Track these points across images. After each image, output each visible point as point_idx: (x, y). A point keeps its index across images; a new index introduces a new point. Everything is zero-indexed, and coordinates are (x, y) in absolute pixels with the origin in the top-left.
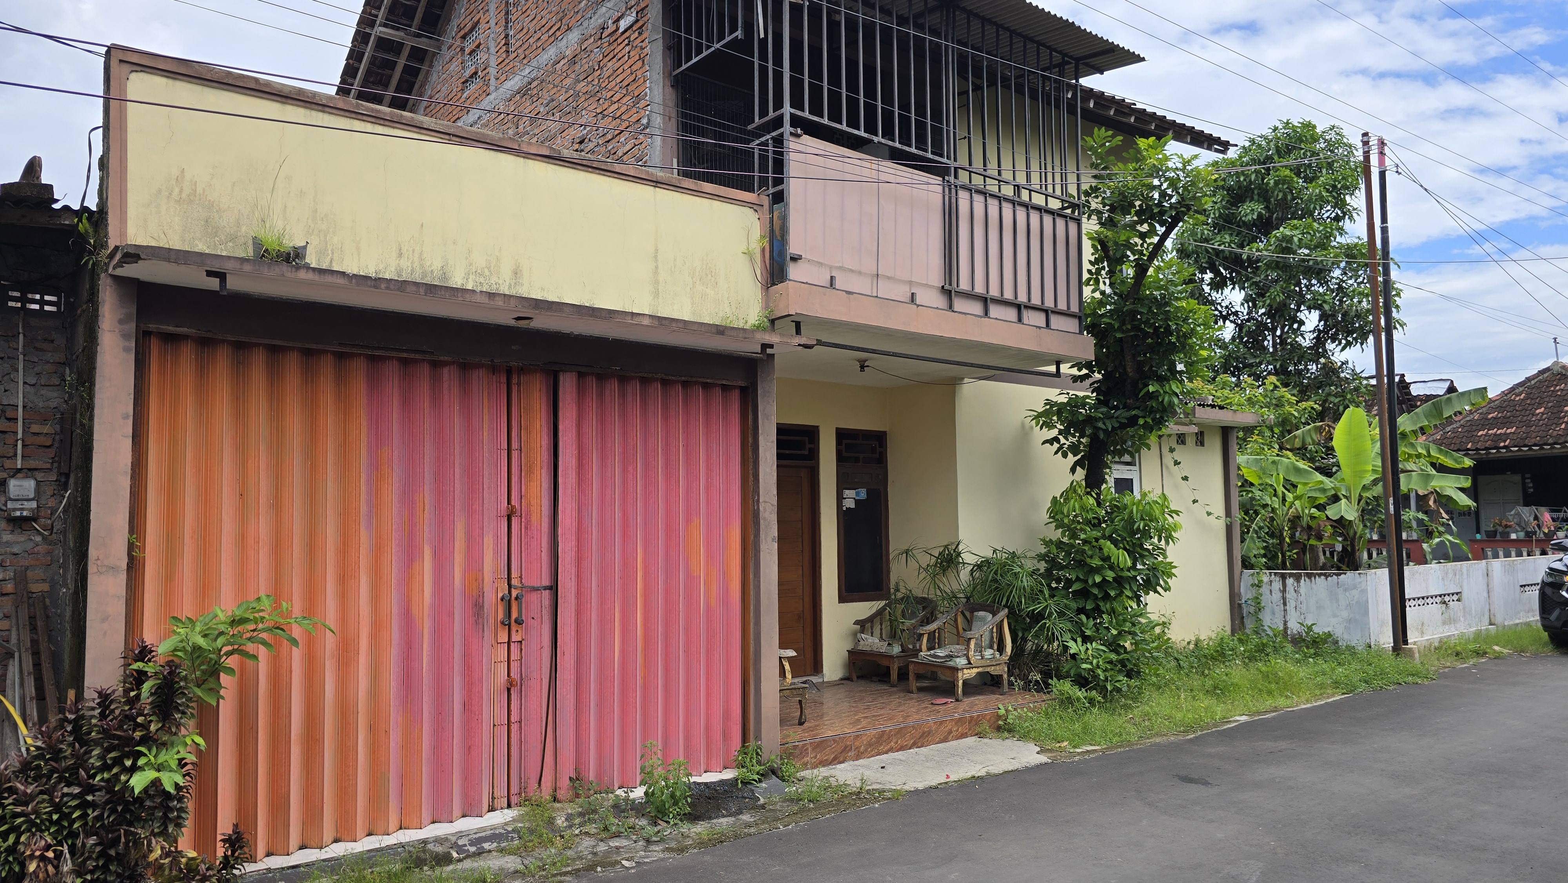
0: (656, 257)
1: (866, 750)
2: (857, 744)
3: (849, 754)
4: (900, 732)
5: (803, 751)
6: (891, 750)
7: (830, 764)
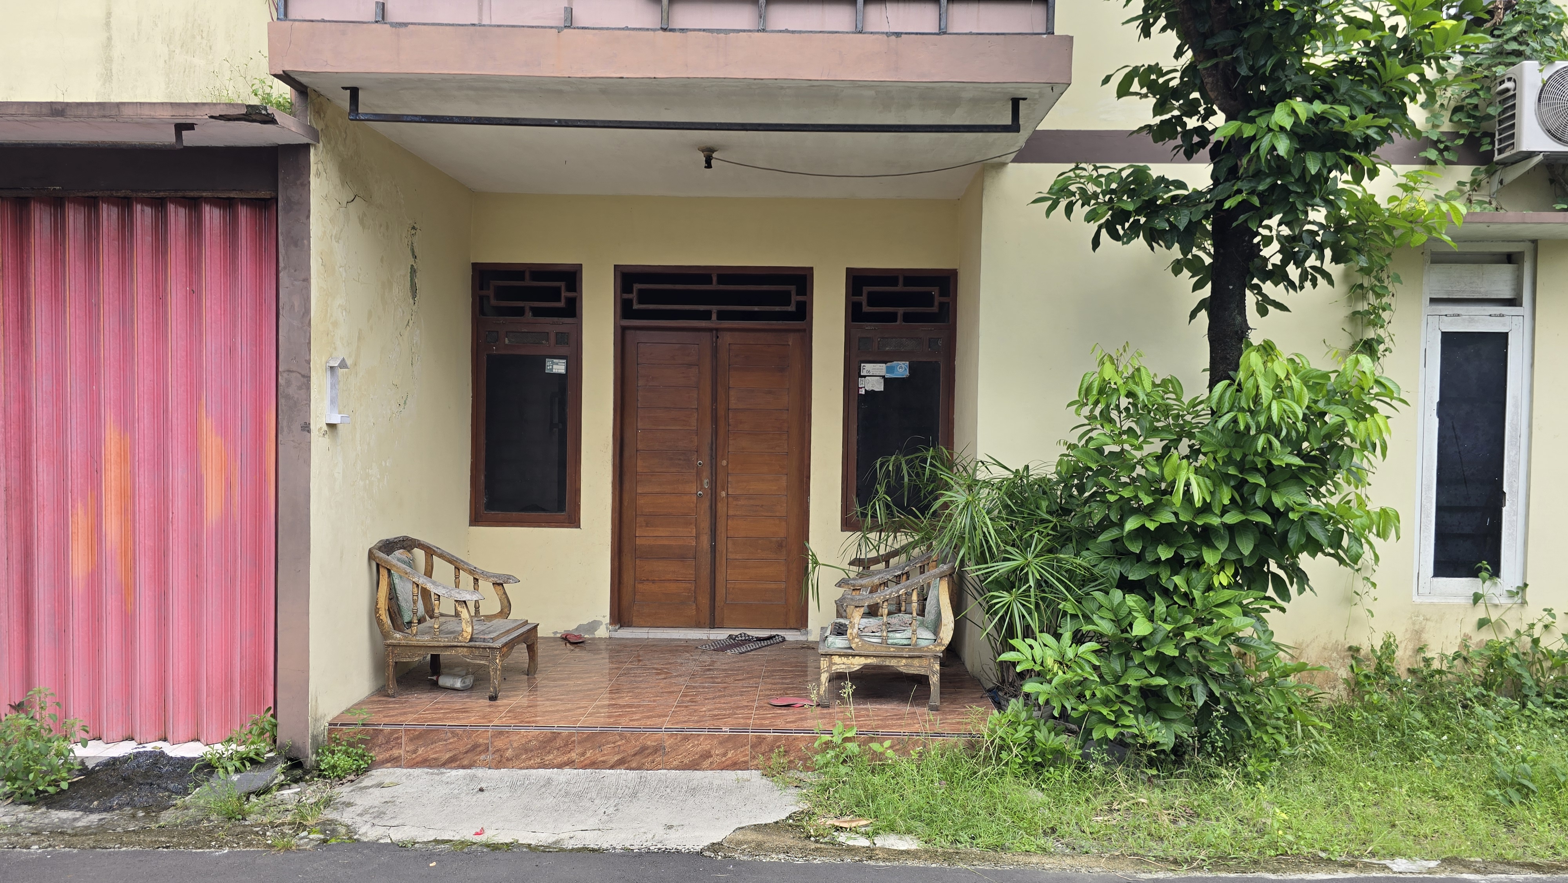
0: (108, 24)
1: (517, 757)
2: (499, 743)
3: (482, 757)
4: (592, 738)
5: (392, 740)
6: (570, 764)
7: (444, 765)
